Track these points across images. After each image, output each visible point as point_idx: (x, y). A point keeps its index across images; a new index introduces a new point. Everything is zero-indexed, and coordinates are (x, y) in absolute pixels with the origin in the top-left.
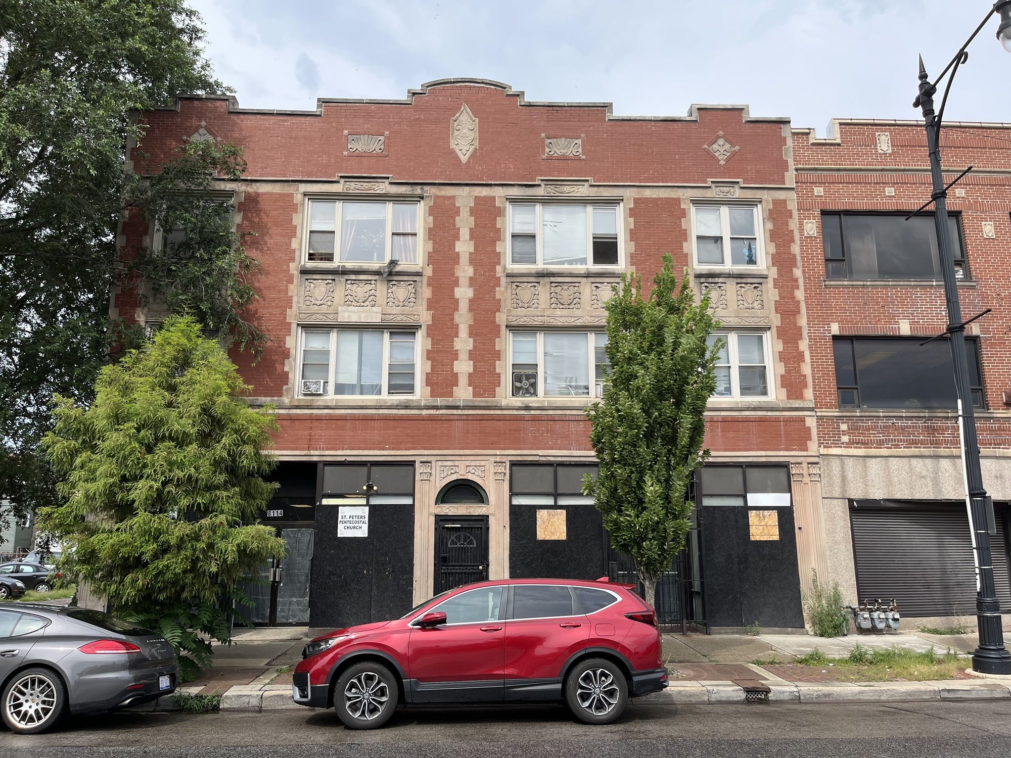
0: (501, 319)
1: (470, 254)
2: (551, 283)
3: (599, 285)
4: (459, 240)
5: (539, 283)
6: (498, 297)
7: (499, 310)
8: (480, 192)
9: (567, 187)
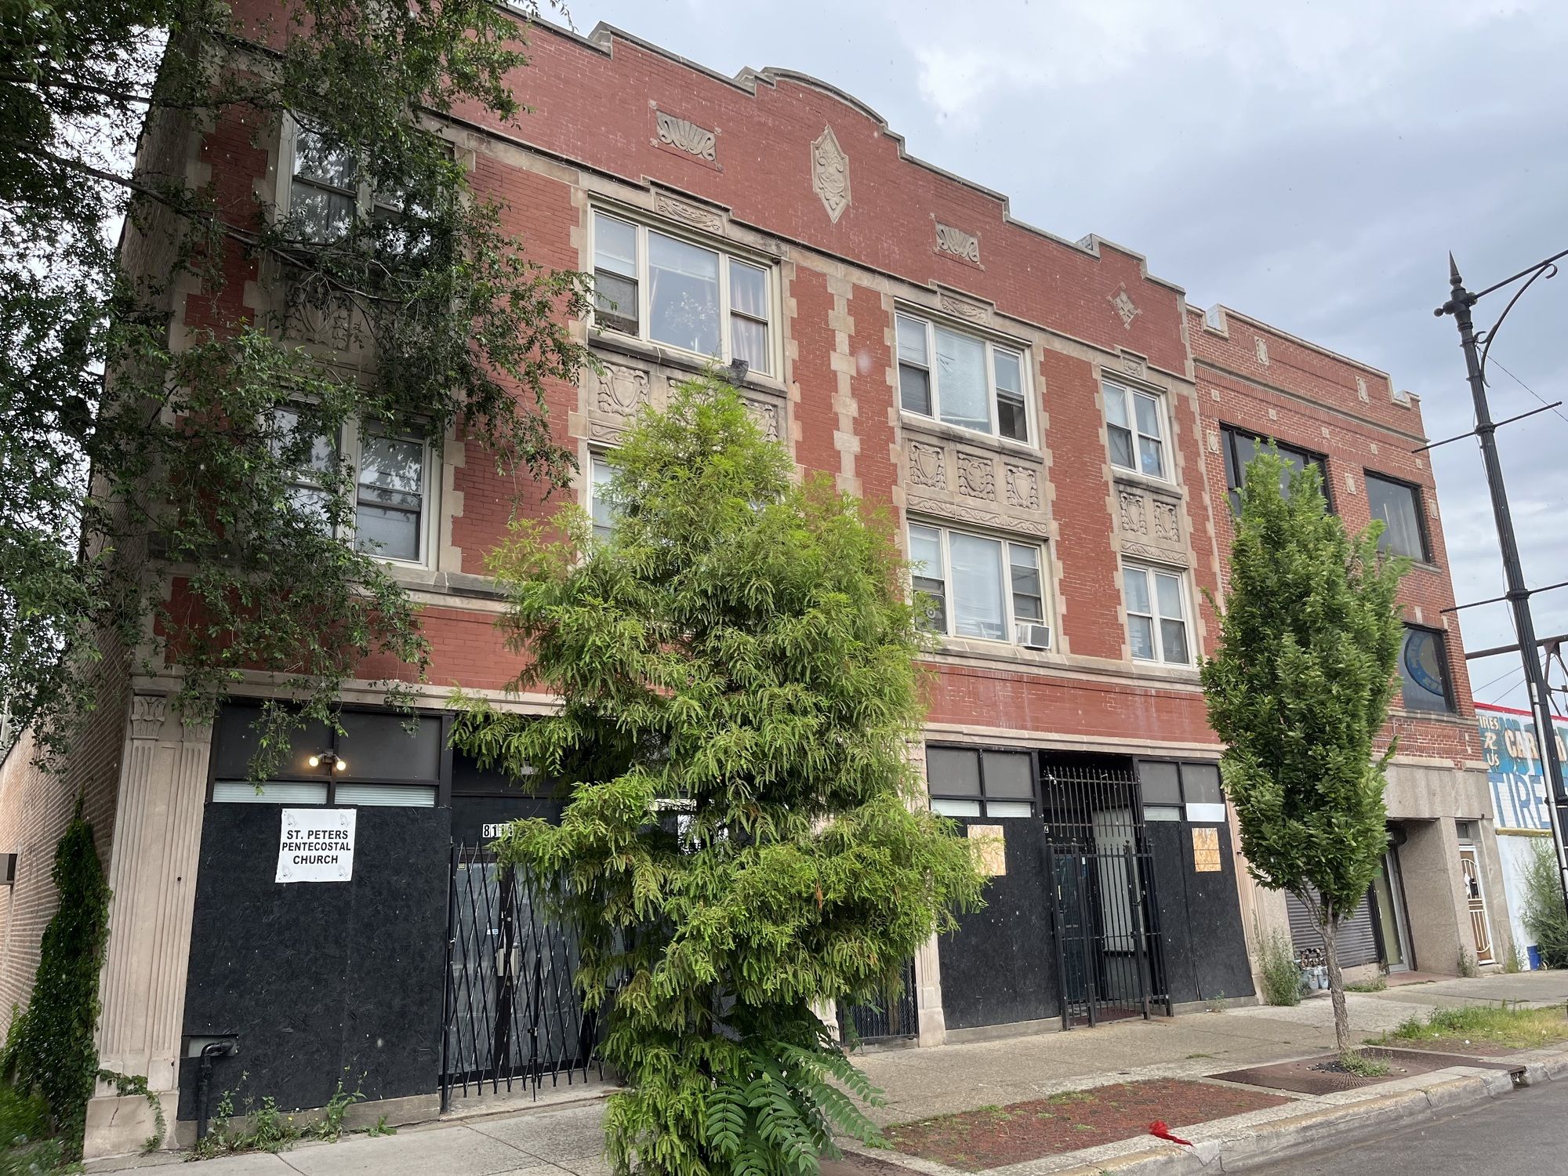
0: (900, 496)
1: (852, 377)
2: (958, 452)
3: (1014, 470)
4: (835, 350)
5: (942, 448)
6: (893, 460)
7: (895, 482)
8: (859, 279)
9: (966, 306)
